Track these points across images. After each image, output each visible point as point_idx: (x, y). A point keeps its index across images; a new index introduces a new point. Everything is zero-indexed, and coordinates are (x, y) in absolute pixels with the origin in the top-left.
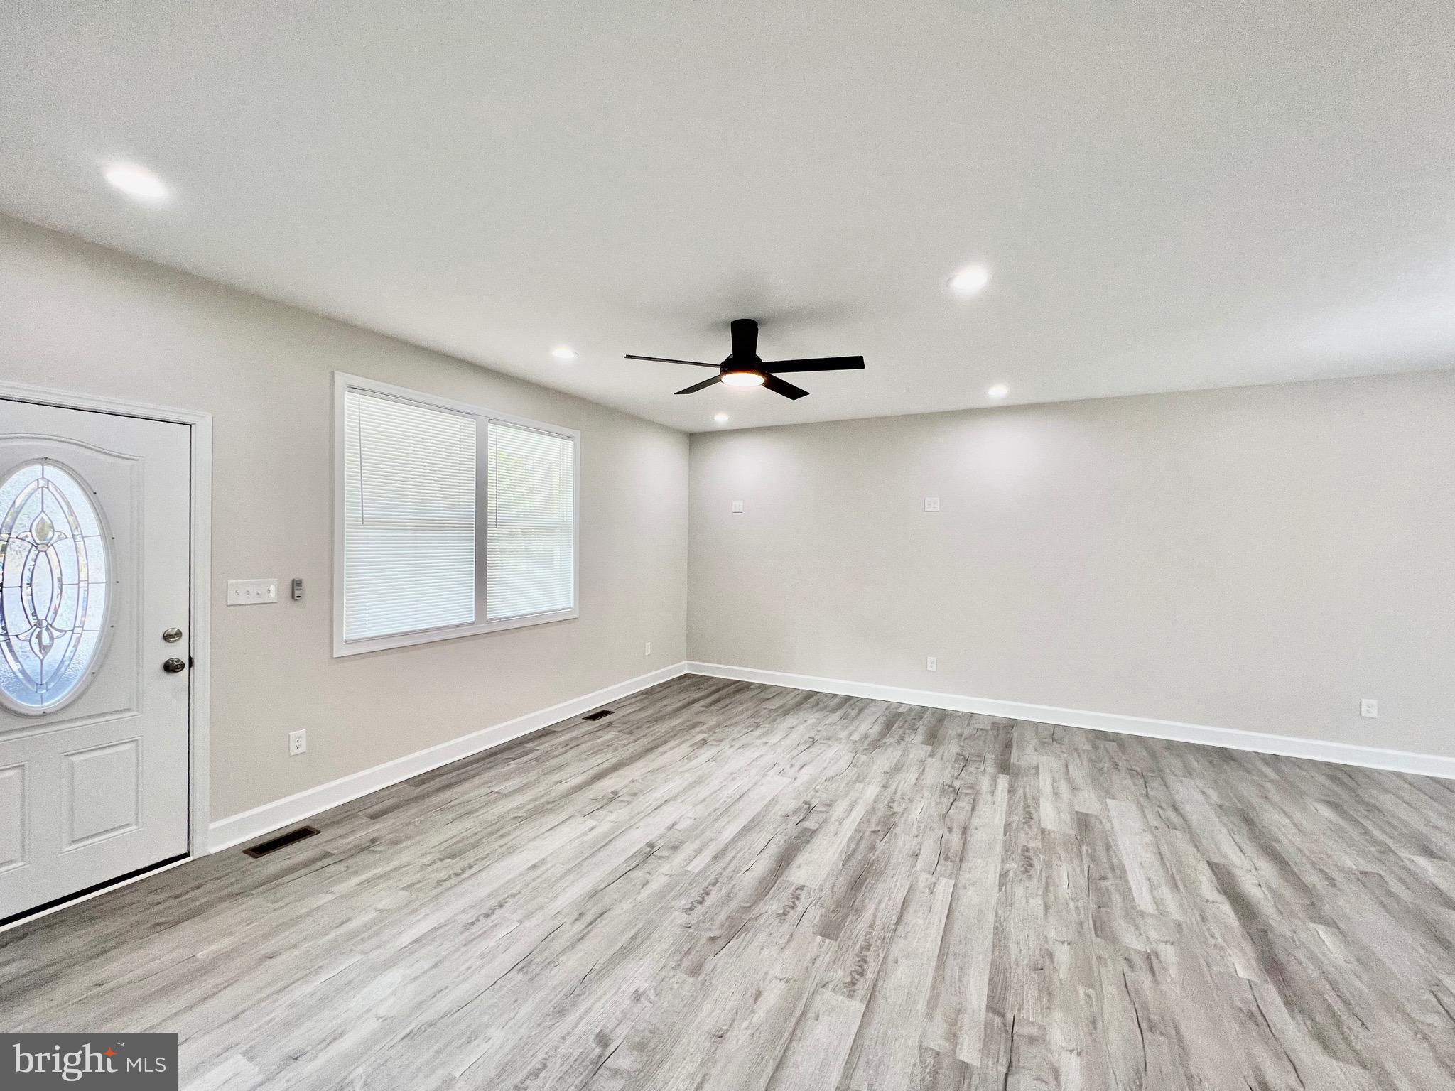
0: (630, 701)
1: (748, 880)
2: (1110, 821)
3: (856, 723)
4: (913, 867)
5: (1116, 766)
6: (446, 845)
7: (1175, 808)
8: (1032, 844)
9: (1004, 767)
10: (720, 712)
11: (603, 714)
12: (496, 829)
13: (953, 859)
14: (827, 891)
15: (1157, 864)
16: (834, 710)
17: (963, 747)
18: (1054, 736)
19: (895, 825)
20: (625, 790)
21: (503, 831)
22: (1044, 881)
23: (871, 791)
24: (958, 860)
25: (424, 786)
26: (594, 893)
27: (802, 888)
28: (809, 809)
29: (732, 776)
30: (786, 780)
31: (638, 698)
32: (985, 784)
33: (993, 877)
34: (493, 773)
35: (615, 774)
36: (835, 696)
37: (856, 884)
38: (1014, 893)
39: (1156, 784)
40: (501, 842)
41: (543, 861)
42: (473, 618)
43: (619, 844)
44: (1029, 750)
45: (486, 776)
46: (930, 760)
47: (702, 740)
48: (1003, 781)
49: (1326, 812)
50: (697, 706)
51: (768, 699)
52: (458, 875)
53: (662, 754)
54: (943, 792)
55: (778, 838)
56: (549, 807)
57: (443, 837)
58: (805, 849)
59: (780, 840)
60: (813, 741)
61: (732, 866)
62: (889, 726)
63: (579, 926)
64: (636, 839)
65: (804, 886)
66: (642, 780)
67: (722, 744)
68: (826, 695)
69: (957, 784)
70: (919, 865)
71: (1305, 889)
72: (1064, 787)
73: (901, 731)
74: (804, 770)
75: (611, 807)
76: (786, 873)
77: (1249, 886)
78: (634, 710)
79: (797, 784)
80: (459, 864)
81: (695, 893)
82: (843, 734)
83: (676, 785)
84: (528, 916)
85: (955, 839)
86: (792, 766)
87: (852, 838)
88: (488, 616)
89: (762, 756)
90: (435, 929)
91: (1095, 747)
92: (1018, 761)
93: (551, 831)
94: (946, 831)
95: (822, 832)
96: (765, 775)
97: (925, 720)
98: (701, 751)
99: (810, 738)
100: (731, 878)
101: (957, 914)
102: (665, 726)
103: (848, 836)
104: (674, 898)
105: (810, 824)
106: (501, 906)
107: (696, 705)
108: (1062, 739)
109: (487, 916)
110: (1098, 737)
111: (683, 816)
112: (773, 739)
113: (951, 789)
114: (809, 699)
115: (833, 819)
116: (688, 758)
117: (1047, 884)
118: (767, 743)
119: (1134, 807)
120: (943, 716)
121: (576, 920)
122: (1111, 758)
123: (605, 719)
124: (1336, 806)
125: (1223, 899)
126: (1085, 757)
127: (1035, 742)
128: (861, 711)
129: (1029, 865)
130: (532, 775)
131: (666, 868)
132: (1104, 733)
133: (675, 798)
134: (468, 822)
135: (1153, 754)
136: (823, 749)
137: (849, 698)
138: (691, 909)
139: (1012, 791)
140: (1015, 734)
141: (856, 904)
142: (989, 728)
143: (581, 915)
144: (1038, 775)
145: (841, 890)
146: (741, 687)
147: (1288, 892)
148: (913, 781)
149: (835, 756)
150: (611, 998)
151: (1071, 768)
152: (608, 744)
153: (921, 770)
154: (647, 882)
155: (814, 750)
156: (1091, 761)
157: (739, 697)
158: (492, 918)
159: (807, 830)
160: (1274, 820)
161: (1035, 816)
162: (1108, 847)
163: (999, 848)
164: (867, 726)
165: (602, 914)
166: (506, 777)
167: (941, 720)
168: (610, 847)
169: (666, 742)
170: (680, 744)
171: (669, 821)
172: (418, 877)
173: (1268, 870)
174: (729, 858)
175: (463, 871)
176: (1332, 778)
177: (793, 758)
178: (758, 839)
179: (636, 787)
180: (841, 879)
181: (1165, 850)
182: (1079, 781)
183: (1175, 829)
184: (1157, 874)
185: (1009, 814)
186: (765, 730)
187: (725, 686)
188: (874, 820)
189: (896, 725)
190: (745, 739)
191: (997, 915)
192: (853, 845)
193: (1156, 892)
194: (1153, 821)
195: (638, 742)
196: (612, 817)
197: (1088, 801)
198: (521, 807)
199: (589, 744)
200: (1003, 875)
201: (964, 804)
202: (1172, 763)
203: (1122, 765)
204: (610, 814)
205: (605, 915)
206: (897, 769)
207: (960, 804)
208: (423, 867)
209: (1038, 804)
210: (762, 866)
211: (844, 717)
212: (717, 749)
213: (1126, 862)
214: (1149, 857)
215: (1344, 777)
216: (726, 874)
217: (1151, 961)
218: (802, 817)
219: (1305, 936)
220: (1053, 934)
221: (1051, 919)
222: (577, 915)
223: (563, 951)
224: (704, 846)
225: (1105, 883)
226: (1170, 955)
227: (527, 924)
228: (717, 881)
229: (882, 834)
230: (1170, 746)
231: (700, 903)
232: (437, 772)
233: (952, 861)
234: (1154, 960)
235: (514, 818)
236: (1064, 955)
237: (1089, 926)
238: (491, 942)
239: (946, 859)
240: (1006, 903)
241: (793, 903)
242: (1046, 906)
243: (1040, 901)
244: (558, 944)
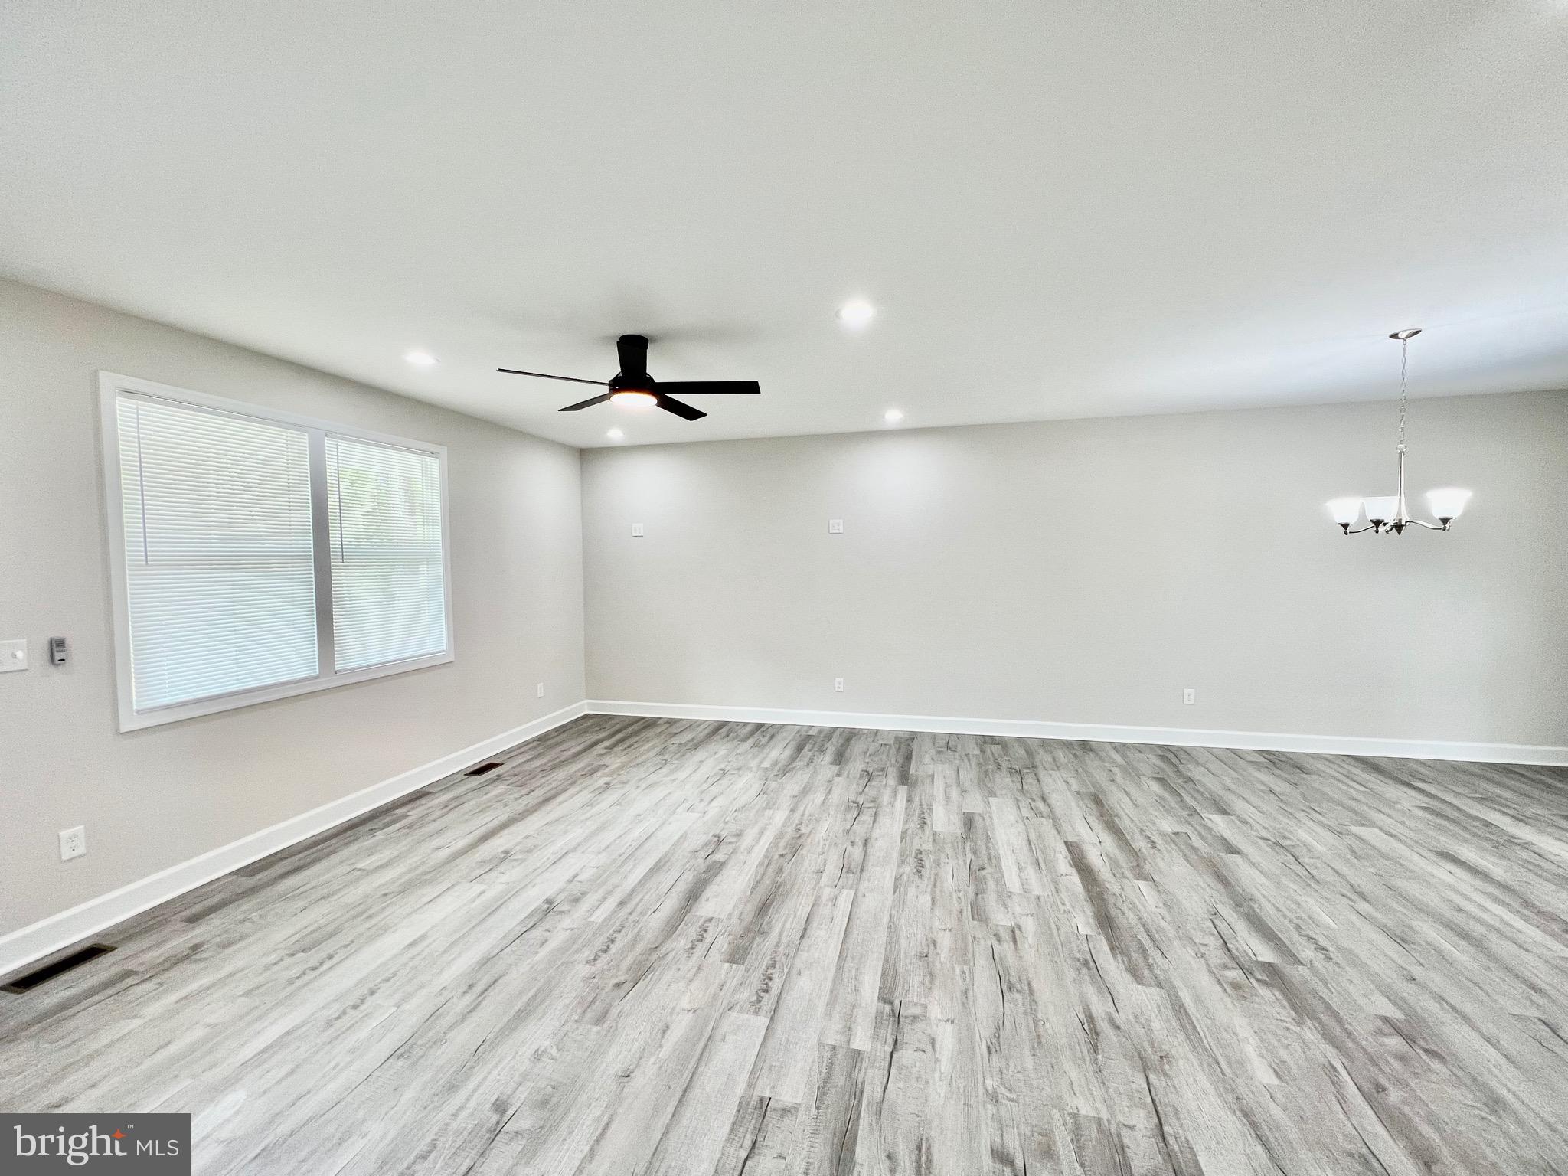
0: (522, 750)
1: (655, 922)
2: (991, 818)
3: (766, 750)
4: (817, 883)
5: (999, 767)
6: (297, 937)
7: (1044, 800)
8: (924, 847)
9: (904, 778)
10: (624, 753)
11: (490, 766)
12: (362, 911)
13: (854, 871)
14: (735, 919)
15: (1026, 850)
16: (745, 739)
17: (868, 763)
18: (949, 744)
19: (801, 846)
20: (518, 848)
21: (370, 912)
22: (932, 879)
23: (779, 817)
24: (859, 870)
25: (259, 876)
26: (486, 961)
27: (710, 920)
28: (719, 841)
29: (638, 818)
30: (695, 815)
31: (531, 745)
32: (886, 798)
33: (889, 882)
34: (354, 847)
35: (506, 831)
36: (746, 724)
37: (763, 909)
38: (906, 894)
39: (1030, 779)
40: (368, 924)
41: (423, 937)
42: (318, 671)
43: (515, 904)
44: (927, 760)
45: (345, 853)
46: (837, 779)
47: (605, 784)
48: (903, 791)
49: (1155, 787)
50: (600, 749)
51: (677, 733)
52: (314, 969)
53: (560, 803)
54: (848, 809)
55: (685, 875)
56: (426, 877)
57: (292, 931)
58: (714, 882)
59: (689, 877)
60: (724, 773)
61: (639, 909)
62: (800, 748)
63: (468, 999)
64: (533, 898)
65: (712, 918)
66: (538, 834)
67: (627, 786)
68: (737, 724)
69: (861, 800)
70: (824, 879)
71: (1134, 854)
72: (955, 792)
73: (810, 754)
74: (714, 803)
75: (502, 868)
76: (694, 909)
77: (1094, 858)
78: (525, 759)
79: (707, 817)
80: (314, 956)
81: (599, 942)
82: (753, 764)
83: (577, 834)
84: (406, 998)
85: (857, 852)
86: (701, 800)
87: (760, 864)
88: (337, 667)
89: (670, 793)
90: (288, 1033)
91: (983, 751)
92: (916, 771)
93: (431, 903)
94: (848, 845)
95: (732, 863)
96: (674, 812)
97: (834, 740)
98: (605, 796)
99: (720, 770)
100: (637, 922)
101: (856, 922)
102: (561, 774)
103: (757, 863)
104: (576, 952)
105: (719, 856)
106: (372, 993)
107: (597, 747)
108: (956, 747)
109: (355, 1007)
110: (986, 742)
111: (584, 866)
112: (682, 775)
113: (855, 805)
114: (719, 730)
115: (742, 849)
116: (590, 804)
117: (935, 880)
118: (675, 779)
119: (1011, 802)
120: (850, 736)
121: (465, 992)
122: (995, 760)
123: (491, 774)
124: (1162, 781)
125: (1074, 871)
126: (974, 761)
127: (933, 752)
128: (772, 737)
129: (921, 864)
130: (403, 845)
131: (567, 922)
132: (992, 737)
133: (574, 849)
134: (324, 908)
135: (1030, 753)
136: (734, 779)
137: (760, 726)
138: (595, 960)
139: (909, 800)
140: (915, 746)
141: (763, 926)
142: (892, 742)
143: (470, 986)
144: (933, 784)
145: (748, 917)
146: (649, 724)
147: (1121, 858)
148: (821, 800)
149: (745, 785)
150: (508, 1064)
151: (961, 772)
152: (498, 799)
153: (828, 789)
154: (546, 941)
155: (725, 782)
156: (979, 764)
157: (645, 734)
158: (363, 1007)
159: (716, 862)
160: (1117, 800)
161: (928, 821)
162: (988, 839)
163: (895, 855)
164: (778, 752)
165: (495, 982)
166: (370, 852)
167: (848, 740)
168: (502, 911)
169: (564, 790)
170: (580, 791)
171: (571, 873)
172: (261, 979)
173: (1109, 842)
174: (634, 902)
175: (321, 964)
176: (1163, 758)
177: (702, 792)
178: (666, 879)
179: (530, 843)
180: (749, 907)
181: (1033, 837)
182: (967, 785)
183: (1042, 817)
184: (1025, 858)
185: (906, 821)
186: (672, 767)
187: (631, 724)
188: (782, 844)
189: (806, 749)
190: (653, 778)
191: (890, 915)
192: (761, 871)
193: (1022, 874)
194: (1026, 812)
195: (532, 794)
196: (504, 878)
197: (974, 803)
198: (393, 881)
199: (473, 802)
200: (898, 879)
201: (866, 817)
202: (1044, 759)
203: (1004, 765)
204: (502, 875)
205: (500, 981)
206: (806, 791)
207: (862, 818)
208: (267, 967)
209: (931, 810)
210: (670, 905)
211: (756, 745)
212: (621, 792)
213: (1001, 853)
214: (1020, 843)
215: (1170, 755)
216: (631, 918)
217: (1014, 932)
218: (711, 851)
219: (1129, 891)
220: (937, 924)
221: (938, 912)
222: (466, 987)
223: (451, 1028)
224: (609, 893)
225: (983, 872)
226: (1029, 926)
227: (407, 1007)
228: (623, 927)
229: (789, 856)
230: (1044, 743)
231: (605, 952)
232: (277, 857)
233: (853, 873)
234: (1017, 931)
235: (385, 895)
236: (945, 941)
237: (967, 913)
238: (362, 1034)
239: (848, 872)
240: (900, 903)
241: (702, 935)
242: (933, 900)
243: (929, 898)
244: (445, 1022)
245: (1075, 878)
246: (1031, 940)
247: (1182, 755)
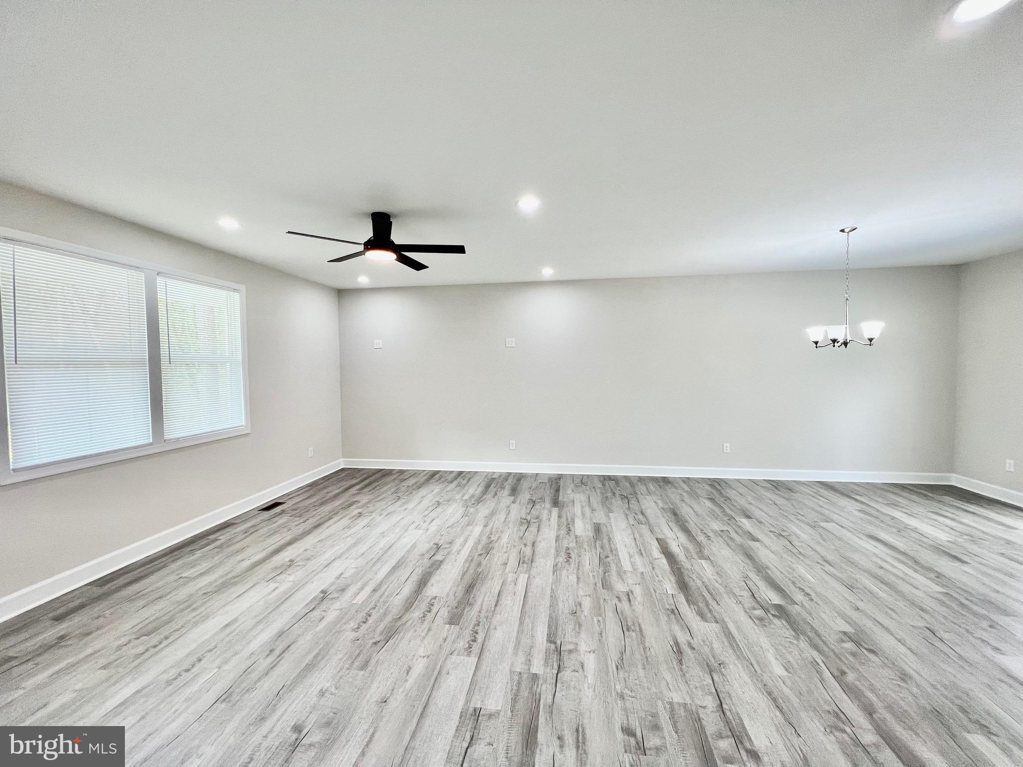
0: (299, 493)
1: (398, 601)
2: (611, 525)
3: (466, 488)
4: (504, 571)
5: (614, 494)
6: (141, 626)
7: (642, 513)
8: (571, 545)
9: (556, 503)
10: (370, 493)
11: (276, 505)
12: (188, 605)
13: (527, 562)
14: (451, 597)
15: (633, 544)
16: (451, 482)
17: (532, 494)
18: (582, 481)
19: (492, 548)
20: (300, 558)
21: (194, 606)
22: (577, 565)
23: (477, 530)
24: (530, 562)
25: (110, 585)
26: (280, 634)
27: (435, 598)
28: (438, 547)
29: (383, 535)
30: (421, 532)
31: (305, 490)
32: (545, 516)
33: (549, 568)
34: (179, 563)
35: (290, 548)
36: (451, 472)
37: (470, 588)
38: (561, 575)
39: (633, 501)
40: (194, 614)
41: (236, 620)
42: (151, 440)
43: (299, 596)
44: (569, 491)
46: (513, 505)
47: (359, 513)
48: (555, 511)
49: (708, 504)
50: (354, 490)
51: (405, 479)
52: (155, 646)
53: (328, 528)
54: (521, 524)
55: (417, 570)
56: (236, 580)
57: (136, 621)
58: (436, 573)
59: (419, 571)
60: (439, 503)
61: (386, 593)
62: (487, 487)
63: (270, 659)
64: (313, 590)
65: (436, 597)
66: (313, 548)
67: (374, 514)
68: (446, 472)
69: (529, 518)
70: (508, 568)
71: (698, 544)
72: (587, 511)
73: (495, 490)
74: (433, 523)
75: (289, 572)
76: (423, 592)
77: (675, 548)
78: (300, 499)
79: (429, 532)
80: (154, 639)
81: (360, 616)
82: (458, 497)
83: (341, 547)
84: (226, 662)
85: (528, 551)
86: (425, 522)
87: (466, 561)
88: (166, 438)
89: (403, 518)
90: (138, 692)
91: (603, 485)
92: (563, 498)
93: (240, 597)
94: (523, 546)
95: (447, 561)
96: (407, 530)
97: (510, 481)
98: (358, 521)
99: (436, 501)
100: (384, 602)
101: (530, 594)
102: (328, 508)
103: (463, 560)
104: (345, 623)
105: (438, 557)
106: (200, 660)
107: (352, 489)
108: (587, 483)
109: (187, 671)
110: (605, 479)
111: (347, 568)
112: (410, 506)
113: (525, 521)
114: (433, 476)
115: (453, 552)
116: (349, 527)
117: (579, 565)
118: (406, 509)
119: (623, 515)
120: (520, 478)
121: (268, 655)
122: (612, 490)
123: (278, 509)
124: (712, 500)
125: (663, 556)
126: (598, 491)
127: (572, 486)
128: (469, 479)
129: (569, 556)
130: (216, 559)
131: (337, 605)
132: (609, 476)
133: (340, 557)
135: (632, 485)
136: (445, 508)
137: (460, 473)
138: (358, 628)
139: (559, 517)
140: (561, 483)
141: (470, 600)
142: (547, 481)
143: (272, 651)
144: (574, 506)
145: (460, 595)
146: (385, 473)
147: (691, 547)
148: (503, 519)
149: (453, 512)
150: (301, 700)
151: (591, 498)
152: (283, 526)
153: (508, 512)
154: (324, 617)
155: (439, 509)
156: (602, 493)
157: (383, 480)
158: (193, 671)
159: (437, 561)
160: (685, 511)
161: (572, 528)
162: (610, 540)
163: (553, 551)
164: (474, 489)
165: (289, 646)
166: (192, 565)
167: (519, 480)
168: (292, 599)
169: (330, 518)
170: (341, 519)
171: (337, 574)
172: (115, 656)
173: (683, 538)
174: (383, 589)
175: (160, 643)
176: (712, 486)
177: (425, 516)
178: (404, 573)
179: (309, 553)
180: (460, 588)
181: (637, 536)
182: (595, 506)
183: (642, 524)
184: (633, 550)
185: (559, 529)
186: (404, 501)
187: (374, 474)
188: (480, 547)
189: (492, 487)
190: (390, 509)
191: (552, 588)
192: (467, 565)
193: (632, 559)
194: (632, 521)
195: (308, 522)
196: (291, 578)
197: (600, 517)
198: (211, 583)
199: (266, 528)
200: (555, 565)
201: (533, 528)
202: (641, 488)
203: (617, 493)
204: (289, 576)
205: (292, 647)
206: (493, 514)
207: (530, 529)
208: (119, 648)
209: (574, 522)
210: (407, 590)
211: (459, 485)
212: (369, 519)
213: (618, 546)
214: (629, 541)
215: (716, 484)
216: (382, 600)
217: (629, 595)
218: (432, 554)
219: (696, 567)
220: (581, 593)
221: (581, 585)
222: (268, 652)
223: (259, 679)
224: (365, 584)
225: (608, 559)
226: (638, 591)
227: (226, 667)
228: (376, 606)
229: (484, 556)
230: (641, 479)
231: (364, 622)
232: (121, 572)
233: (526, 563)
234: (630, 594)
235: (205, 593)
236: (587, 603)
237: (599, 585)
238: (195, 688)
239: (523, 563)
240: (557, 581)
241: (430, 608)
242: (578, 578)
243: (575, 576)
244: (255, 676)
245: (664, 561)
246: (639, 598)
247: (723, 484)
